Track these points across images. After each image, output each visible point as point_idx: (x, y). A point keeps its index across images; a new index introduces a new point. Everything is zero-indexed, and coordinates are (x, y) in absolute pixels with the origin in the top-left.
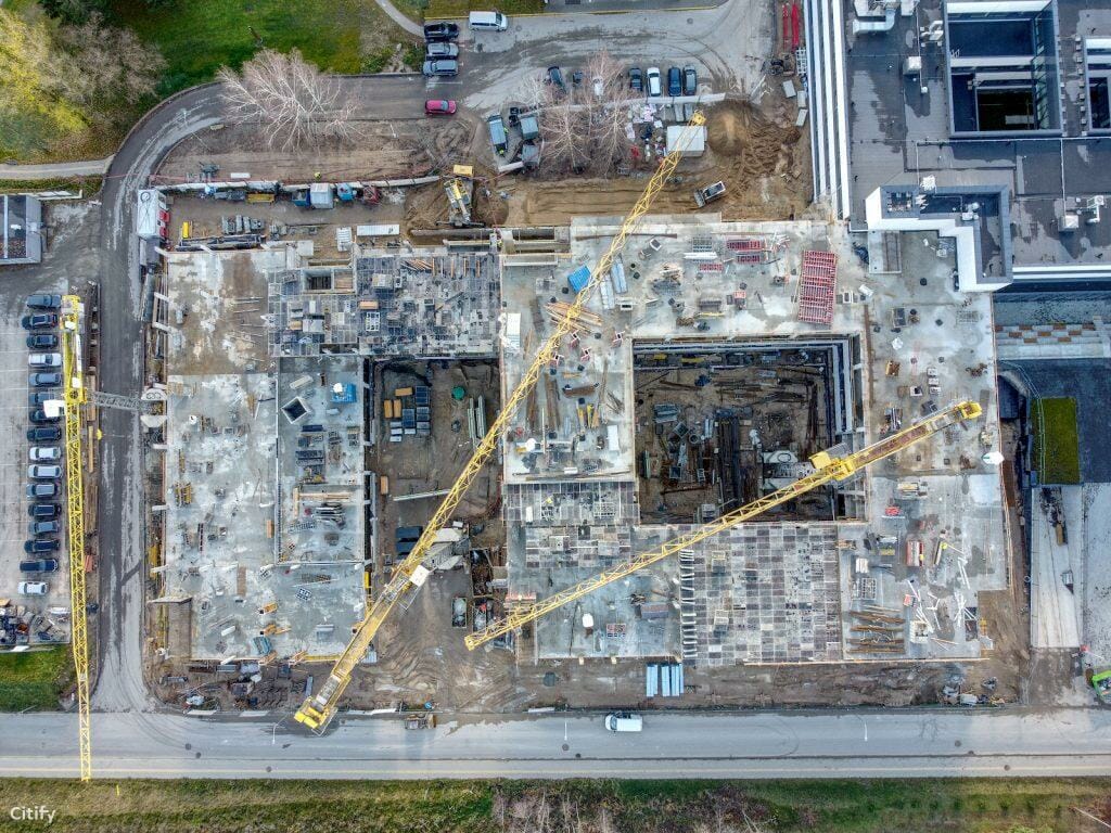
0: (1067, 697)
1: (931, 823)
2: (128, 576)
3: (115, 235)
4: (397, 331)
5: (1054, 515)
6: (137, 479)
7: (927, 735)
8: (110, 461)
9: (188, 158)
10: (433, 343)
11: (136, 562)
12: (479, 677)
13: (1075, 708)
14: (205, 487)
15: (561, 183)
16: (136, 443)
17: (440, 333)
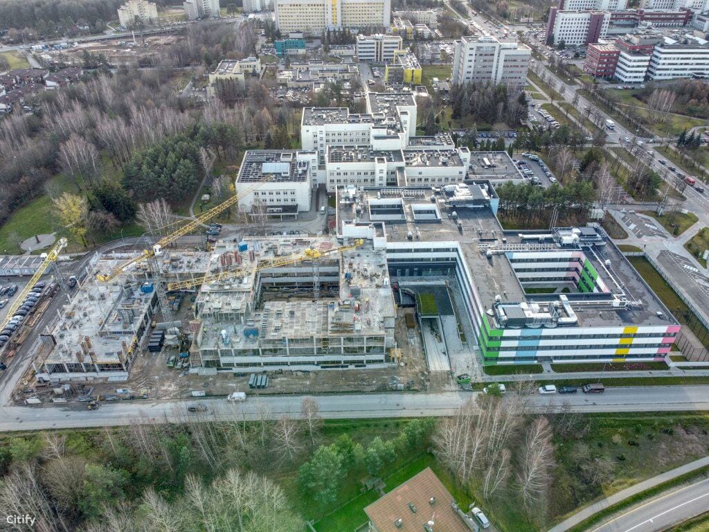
0: (447, 387)
1: (384, 433)
5: (436, 335)
7: (382, 402)
12: (173, 386)
13: (452, 391)
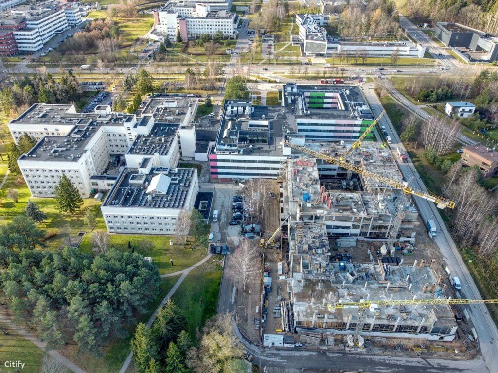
2: (429, 364)
3: (281, 361)
4: (322, 246)
6: (386, 357)
8: (381, 369)
9: (248, 330)
10: (324, 238)
11: (422, 360)
14: (386, 311)
15: (266, 224)
16: (371, 357)
17: (321, 236)
